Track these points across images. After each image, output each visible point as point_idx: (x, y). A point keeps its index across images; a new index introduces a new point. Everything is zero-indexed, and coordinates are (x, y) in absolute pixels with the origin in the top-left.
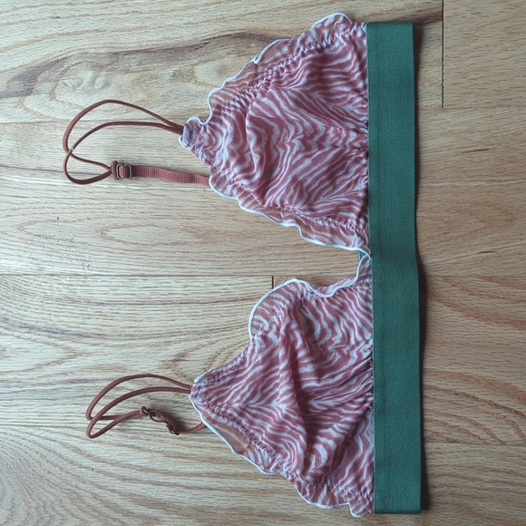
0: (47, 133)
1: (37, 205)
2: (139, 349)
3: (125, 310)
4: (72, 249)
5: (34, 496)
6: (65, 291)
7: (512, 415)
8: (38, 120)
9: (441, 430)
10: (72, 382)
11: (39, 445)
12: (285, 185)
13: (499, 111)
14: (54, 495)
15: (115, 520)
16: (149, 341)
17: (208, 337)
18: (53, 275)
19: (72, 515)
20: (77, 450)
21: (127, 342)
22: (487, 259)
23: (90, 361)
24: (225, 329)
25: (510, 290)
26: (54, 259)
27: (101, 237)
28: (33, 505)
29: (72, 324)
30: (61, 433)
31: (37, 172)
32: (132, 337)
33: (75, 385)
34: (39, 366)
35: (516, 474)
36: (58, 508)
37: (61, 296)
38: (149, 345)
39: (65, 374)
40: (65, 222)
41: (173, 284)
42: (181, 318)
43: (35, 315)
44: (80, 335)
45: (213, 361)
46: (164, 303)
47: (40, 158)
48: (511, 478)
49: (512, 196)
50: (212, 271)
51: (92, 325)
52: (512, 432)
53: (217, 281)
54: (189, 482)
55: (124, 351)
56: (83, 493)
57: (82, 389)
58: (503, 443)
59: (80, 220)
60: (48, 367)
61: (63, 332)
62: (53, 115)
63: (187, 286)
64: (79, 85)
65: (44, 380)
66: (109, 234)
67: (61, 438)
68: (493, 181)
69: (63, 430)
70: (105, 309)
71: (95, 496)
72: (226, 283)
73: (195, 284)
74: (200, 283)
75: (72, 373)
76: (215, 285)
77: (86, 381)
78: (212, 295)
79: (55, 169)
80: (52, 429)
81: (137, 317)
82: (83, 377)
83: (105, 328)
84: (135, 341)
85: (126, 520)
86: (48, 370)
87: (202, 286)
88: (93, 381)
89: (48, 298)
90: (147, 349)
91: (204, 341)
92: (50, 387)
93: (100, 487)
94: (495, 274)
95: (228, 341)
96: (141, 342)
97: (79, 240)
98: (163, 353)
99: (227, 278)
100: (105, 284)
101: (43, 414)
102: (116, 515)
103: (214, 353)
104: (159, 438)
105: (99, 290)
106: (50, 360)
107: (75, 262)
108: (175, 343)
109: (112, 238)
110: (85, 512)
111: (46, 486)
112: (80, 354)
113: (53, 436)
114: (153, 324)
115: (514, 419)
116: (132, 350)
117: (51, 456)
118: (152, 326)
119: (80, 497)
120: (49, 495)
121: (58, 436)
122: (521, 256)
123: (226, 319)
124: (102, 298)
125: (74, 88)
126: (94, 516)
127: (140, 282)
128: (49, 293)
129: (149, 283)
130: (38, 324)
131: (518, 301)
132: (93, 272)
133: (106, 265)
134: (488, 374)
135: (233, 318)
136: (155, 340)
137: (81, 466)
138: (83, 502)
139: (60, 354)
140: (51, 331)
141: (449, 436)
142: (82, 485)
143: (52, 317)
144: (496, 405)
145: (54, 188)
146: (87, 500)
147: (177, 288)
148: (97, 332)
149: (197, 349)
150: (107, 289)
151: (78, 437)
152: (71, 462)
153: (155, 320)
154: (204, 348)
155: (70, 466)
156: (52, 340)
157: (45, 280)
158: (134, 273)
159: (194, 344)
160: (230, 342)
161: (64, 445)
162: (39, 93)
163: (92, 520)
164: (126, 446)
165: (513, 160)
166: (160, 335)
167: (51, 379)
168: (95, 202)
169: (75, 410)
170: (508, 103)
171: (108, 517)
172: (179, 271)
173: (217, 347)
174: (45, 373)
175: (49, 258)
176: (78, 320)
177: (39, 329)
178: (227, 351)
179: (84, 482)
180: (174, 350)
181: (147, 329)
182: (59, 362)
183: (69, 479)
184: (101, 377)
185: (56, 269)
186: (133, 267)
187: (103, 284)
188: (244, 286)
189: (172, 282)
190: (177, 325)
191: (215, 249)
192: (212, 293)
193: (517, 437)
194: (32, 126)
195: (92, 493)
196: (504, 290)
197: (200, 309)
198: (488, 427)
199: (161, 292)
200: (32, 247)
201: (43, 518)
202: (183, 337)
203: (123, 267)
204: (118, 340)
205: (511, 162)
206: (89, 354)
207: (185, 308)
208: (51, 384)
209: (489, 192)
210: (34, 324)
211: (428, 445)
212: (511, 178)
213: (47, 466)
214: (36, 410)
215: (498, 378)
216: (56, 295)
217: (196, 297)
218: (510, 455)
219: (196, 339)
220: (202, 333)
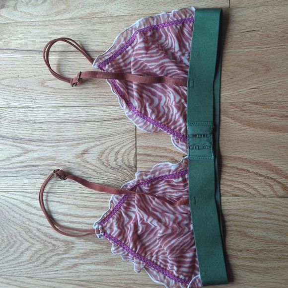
0: (12, 29)
1: (7, 69)
2: (62, 148)
3: (55, 126)
4: (26, 93)
5: (6, 231)
6: (22, 117)
7: (269, 180)
8: (8, 22)
9: (229, 189)
10: (26, 167)
11: (8, 202)
13: (261, 9)
14: (16, 229)
15: (49, 243)
16: (68, 143)
17: (100, 141)
18: (15, 107)
19: (26, 240)
20: (28, 204)
21: (56, 144)
22: (255, 92)
23: (36, 155)
24: (110, 136)
25: (268, 109)
26: (16, 98)
27: (41, 86)
28: (5, 235)
29: (26, 135)
30: (20, 195)
31: (7, 51)
32: (58, 141)
33: (27, 168)
34: (8, 158)
35: (271, 213)
36: (19, 237)
37: (20, 119)
38: (67, 145)
39: (22, 162)
40: (22, 78)
41: (81, 111)
42: (86, 130)
43: (6, 130)
44: (30, 141)
45: (103, 153)
46: (76, 122)
47: (8, 43)
48: (268, 216)
49: (269, 56)
50: (102, 103)
51: (37, 135)
52: (269, 190)
53: (105, 109)
54: (90, 221)
55: (54, 149)
56: (31, 228)
57: (31, 170)
58: (264, 196)
59: (30, 77)
60: (13, 158)
61: (21, 139)
62: (15, 19)
63: (88, 112)
64: (30, 2)
65: (10, 166)
66: (46, 84)
67: (20, 198)
68: (258, 48)
69: (21, 193)
70: (44, 126)
71: (39, 230)
72: (110, 110)
73: (93, 111)
74: (96, 110)
75: (26, 161)
76: (104, 111)
77: (34, 166)
78: (102, 117)
79: (16, 49)
80: (15, 193)
81: (62, 131)
82: (32, 164)
83: (44, 136)
84: (60, 144)
85: (55, 243)
86: (13, 160)
87: (95, 112)
88: (38, 166)
89: (12, 120)
90: (67, 148)
91: (98, 143)
92: (14, 170)
93: (41, 225)
94: (259, 101)
95: (111, 142)
96: (63, 144)
97: (30, 87)
98: (75, 150)
99: (111, 107)
100: (44, 112)
101: (10, 185)
102: (50, 240)
103: (103, 149)
104: (73, 197)
105: (40, 115)
106: (14, 155)
107: (27, 100)
108: (82, 144)
109: (47, 86)
110: (33, 239)
111: (12, 225)
112: (30, 151)
113: (15, 197)
114: (70, 134)
115: (270, 183)
116: (59, 148)
117: (14, 208)
118: (70, 135)
119: (30, 231)
120: (13, 230)
121: (18, 196)
122: (274, 90)
123: (110, 130)
124: (43, 120)
125: (27, 4)
126: (38, 241)
127: (63, 111)
128: (13, 117)
129: (67, 111)
130: (7, 135)
131: (272, 116)
132: (37, 106)
133: (44, 101)
134: (255, 157)
135: (114, 129)
136: (71, 143)
137: (31, 213)
138: (32, 233)
139: (20, 151)
140: (15, 139)
141: (233, 193)
142: (31, 224)
143: (15, 131)
144: (260, 175)
145: (16, 59)
146: (34, 232)
147: (83, 113)
148: (39, 138)
149: (94, 147)
150: (45, 115)
151: (29, 197)
152: (26, 211)
153: (71, 131)
154: (98, 147)
155: (24, 214)
156: (15, 144)
157: (12, 110)
158: (60, 105)
159: (92, 144)
160: (114, 142)
161: (22, 202)
162: (8, 7)
163: (37, 243)
164: (55, 201)
165: (269, 36)
166: (74, 140)
167: (14, 166)
168: (38, 66)
169: (27, 182)
170: (266, 4)
171: (46, 241)
172: (85, 104)
173: (105, 146)
174: (11, 162)
175: (13, 98)
176: (29, 132)
177: (8, 138)
178: (110, 148)
179: (32, 222)
180: (82, 148)
181: (66, 137)
182: (19, 156)
183: (24, 220)
184: (42, 163)
185: (17, 104)
186: (59, 102)
187: (42, 112)
188: (120, 111)
189: (80, 110)
190: (83, 134)
191: (104, 91)
192: (103, 115)
193: (272, 193)
194: (4, 25)
195: (37, 229)
196: (264, 109)
197: (96, 125)
198: (256, 187)
199: (74, 116)
200: (4, 92)
201: (10, 243)
202: (87, 140)
203: (53, 102)
204: (51, 143)
205: (268, 37)
206: (35, 151)
207: (87, 124)
208: (14, 168)
209: (256, 55)
210: (5, 135)
211: (222, 198)
212: (268, 46)
213: (12, 213)
214: (7, 182)
215: (262, 159)
216: (17, 118)
217: (93, 118)
218: (268, 203)
219: (93, 142)
220: (97, 138)
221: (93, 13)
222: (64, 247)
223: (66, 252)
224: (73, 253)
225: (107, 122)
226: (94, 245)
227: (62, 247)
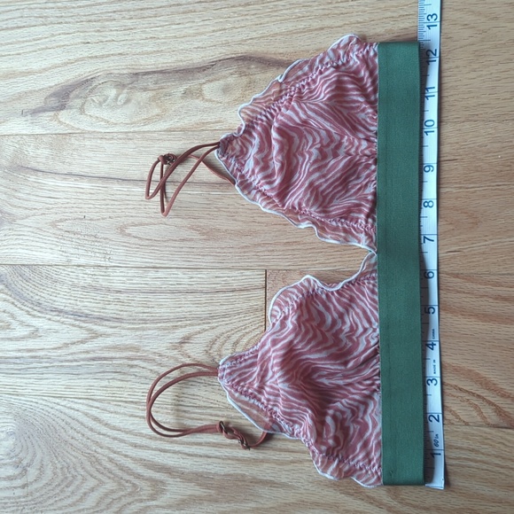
0: (77, 143)
1: (67, 205)
2: (150, 332)
3: (139, 297)
4: (96, 244)
5: (60, 459)
6: (89, 281)
7: (475, 398)
8: (70, 131)
10: (94, 359)
11: (65, 414)
12: (303, 189)
13: (467, 125)
14: (76, 457)
15: (127, 481)
16: (159, 325)
17: (209, 323)
18: (79, 266)
19: (92, 476)
20: (96, 419)
21: (141, 326)
22: (454, 257)
23: (109, 341)
24: (224, 316)
25: (475, 286)
26: (81, 252)
27: (121, 233)
28: (59, 466)
29: (95, 309)
30: (83, 404)
31: (68, 177)
32: (145, 321)
33: (95, 362)
34: (66, 345)
35: (477, 452)
36: (79, 470)
37: (85, 285)
38: (158, 329)
39: (88, 352)
40: (91, 220)
41: (181, 275)
42: (188, 306)
43: (64, 301)
44: (102, 319)
45: (214, 343)
46: (172, 292)
47: (70, 164)
48: (473, 456)
49: (478, 202)
50: (214, 264)
51: (111, 310)
52: (475, 414)
53: (218, 273)
54: (191, 450)
55: (138, 333)
56: (100, 457)
57: (102, 365)
58: (467, 424)
59: (103, 219)
60: (73, 347)
61: (87, 316)
62: (82, 127)
63: (192, 278)
64: (105, 101)
65: (70, 357)
66: (127, 231)
67: (83, 408)
68: (461, 188)
69: (84, 401)
70: (122, 297)
71: (111, 460)
72: (226, 275)
73: (199, 276)
74: (203, 275)
75: (94, 351)
76: (217, 277)
77: (105, 359)
78: (214, 286)
79: (83, 174)
80: (76, 400)
81: (150, 304)
82: (103, 355)
83: (122, 313)
84: (148, 325)
85: (136, 482)
86: (74, 349)
87: (203, 278)
88: (112, 358)
89: (74, 285)
90: (157, 332)
91: (206, 326)
92: (75, 364)
93: (115, 453)
94: (461, 272)
95: (226, 326)
96: (152, 325)
97: (102, 235)
98: (171, 336)
99: (227, 271)
100: (123, 274)
101: (68, 387)
102: (128, 477)
103: (214, 337)
104: (166, 411)
105: (118, 280)
106: (76, 340)
107: (98, 255)
108: (181, 327)
109: (129, 235)
110: (102, 473)
111: (69, 450)
112: (101, 335)
113: (76, 406)
114: (163, 310)
115: (476, 403)
116: (145, 333)
117: (74, 424)
118: (163, 312)
119: (97, 460)
120: (71, 457)
121: (80, 406)
122: (484, 256)
123: (224, 307)
124: (121, 286)
125: (100, 104)
126: (109, 478)
127: (152, 274)
128: (76, 281)
129: (159, 275)
130: (66, 308)
131: (481, 296)
132: (113, 264)
133: (124, 258)
134: (454, 361)
135: (231, 306)
136: (164, 325)
137: (99, 434)
138: (101, 465)
139: (84, 335)
140: (77, 315)
142: (99, 450)
143: (78, 303)
144: (460, 389)
145: (81, 191)
146: (104, 463)
147: (184, 279)
148: (115, 316)
149: (199, 333)
150: (125, 279)
151: (98, 408)
152: (91, 430)
153: (165, 307)
154: (206, 333)
155: (89, 434)
156: (77, 323)
157: (73, 270)
158: (148, 265)
159: (198, 328)
160: (230, 327)
161: (86, 414)
162: (71, 108)
163: (108, 481)
164: (137, 416)
165: (479, 169)
166: (168, 320)
167: (76, 357)
168: (116, 203)
169: (95, 384)
170: (476, 118)
171: (122, 478)
172: (186, 264)
173: (217, 332)
174: (71, 351)
175: (76, 251)
176: (99, 305)
177: (66, 313)
178: (225, 335)
179: (101, 448)
180: (181, 333)
181: (158, 315)
182: (82, 342)
183: (89, 444)
184: (118, 355)
185: (82, 261)
186: (147, 260)
187: (121, 274)
188: (240, 278)
189: (180, 273)
190: (183, 312)
191: (217, 245)
193: (479, 419)
194: (64, 137)
195: (109, 458)
196: (469, 285)
197: (204, 298)
198: (453, 409)
199: (170, 283)
200: (62, 241)
201: (66, 478)
202: (189, 322)
203: (138, 259)
204: (133, 324)
205: (477, 171)
206: (108, 335)
207: (190, 297)
208: (76, 361)
209: (456, 198)
210: (62, 308)
212: (477, 185)
213: (71, 432)
214: (63, 383)
215: (464, 365)
216: (82, 283)
217: (199, 287)
218: (473, 435)
219: (199, 324)
220: (205, 319)
221: (203, 123)
222: (149, 488)
223: (153, 497)
224: (164, 499)
225: (221, 295)
226: (197, 488)
227: (146, 489)
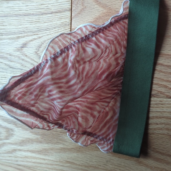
2: (5, 41)
9: (163, 90)
16: (9, 36)
17: (37, 34)
24: (46, 30)
32: (2, 34)
38: (9, 39)
41: (22, 5)
45: (40, 47)
46: (16, 15)
63: (27, 6)
72: (47, 3)
73: (32, 4)
76: (42, 4)
81: (5, 24)
84: (3, 37)
90: (8, 41)
91: (35, 37)
95: (47, 36)
96: (6, 37)
98: (16, 43)
103: (40, 44)
108: (22, 37)
114: (11, 27)
116: (2, 41)
123: (46, 24)
127: (5, 4)
136: (12, 36)
141: (168, 94)
147: (23, 7)
149: (32, 41)
154: (36, 40)
159: (31, 38)
166: (15, 33)
173: (42, 40)
180: (22, 41)
181: (8, 30)
188: (56, 4)
190: (22, 28)
192: (40, 9)
197: (34, 18)
199: (16, 10)
202: (26, 34)
207: (26, 18)
217: (32, 12)
219: (32, 35)
220: (35, 32)
222: (5, 133)
223: (7, 138)
224: (12, 140)
225: (45, 16)
226: (31, 134)
